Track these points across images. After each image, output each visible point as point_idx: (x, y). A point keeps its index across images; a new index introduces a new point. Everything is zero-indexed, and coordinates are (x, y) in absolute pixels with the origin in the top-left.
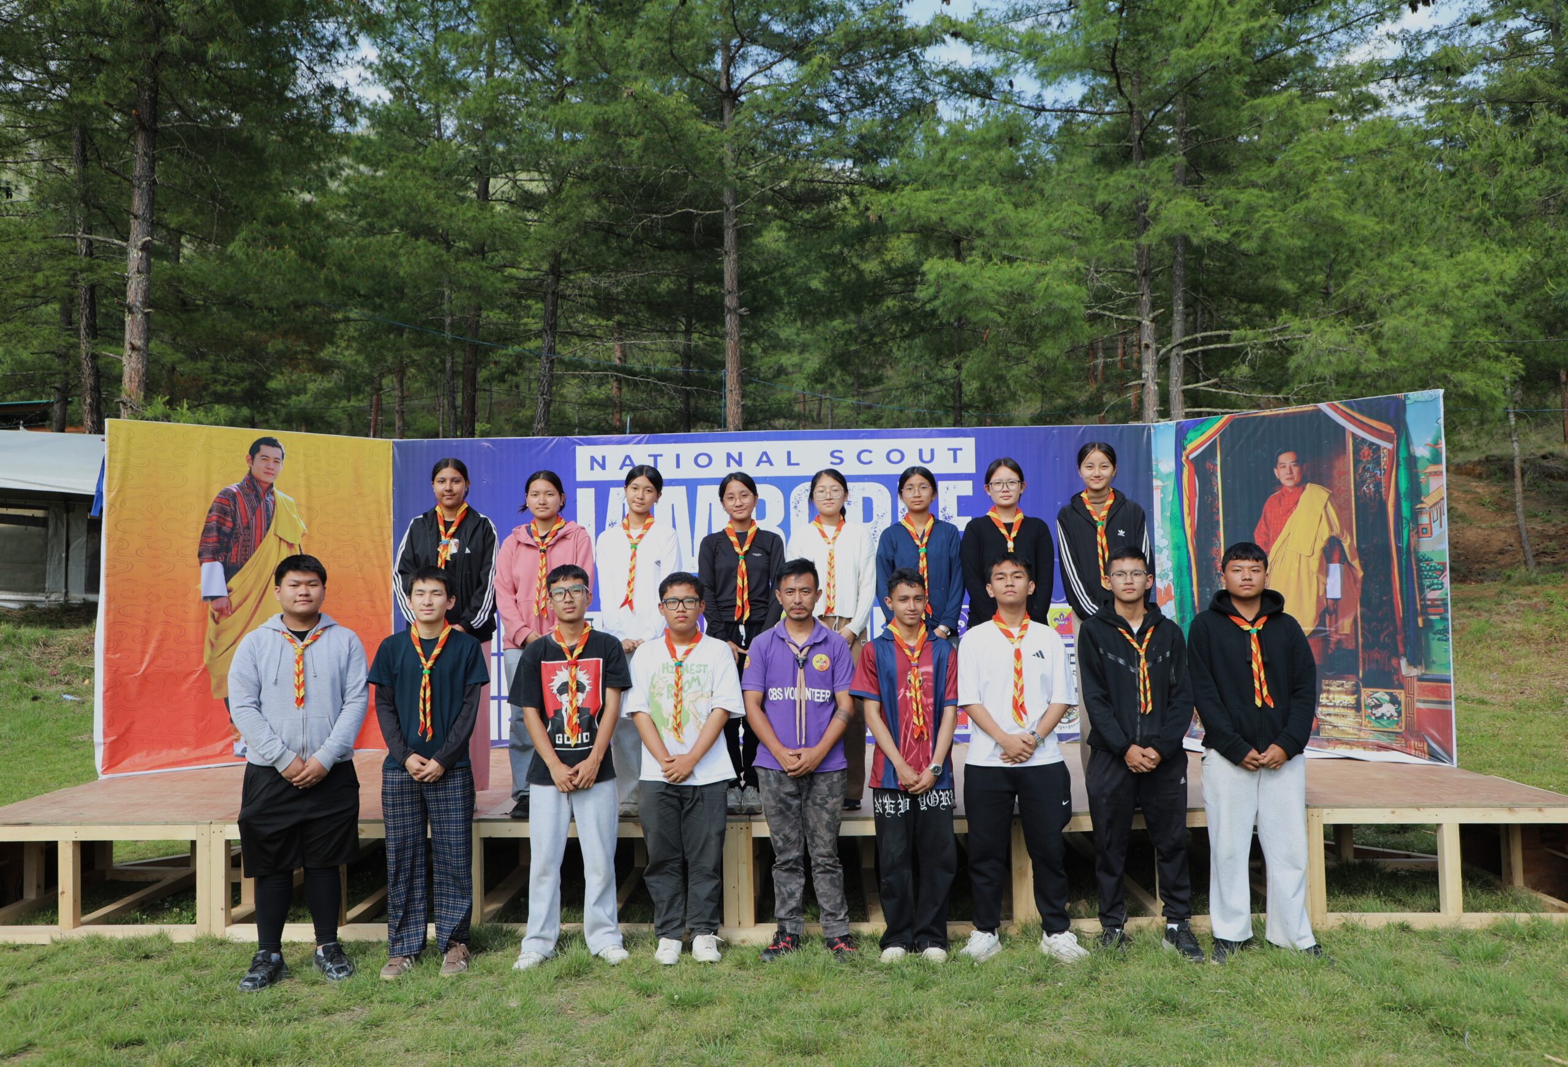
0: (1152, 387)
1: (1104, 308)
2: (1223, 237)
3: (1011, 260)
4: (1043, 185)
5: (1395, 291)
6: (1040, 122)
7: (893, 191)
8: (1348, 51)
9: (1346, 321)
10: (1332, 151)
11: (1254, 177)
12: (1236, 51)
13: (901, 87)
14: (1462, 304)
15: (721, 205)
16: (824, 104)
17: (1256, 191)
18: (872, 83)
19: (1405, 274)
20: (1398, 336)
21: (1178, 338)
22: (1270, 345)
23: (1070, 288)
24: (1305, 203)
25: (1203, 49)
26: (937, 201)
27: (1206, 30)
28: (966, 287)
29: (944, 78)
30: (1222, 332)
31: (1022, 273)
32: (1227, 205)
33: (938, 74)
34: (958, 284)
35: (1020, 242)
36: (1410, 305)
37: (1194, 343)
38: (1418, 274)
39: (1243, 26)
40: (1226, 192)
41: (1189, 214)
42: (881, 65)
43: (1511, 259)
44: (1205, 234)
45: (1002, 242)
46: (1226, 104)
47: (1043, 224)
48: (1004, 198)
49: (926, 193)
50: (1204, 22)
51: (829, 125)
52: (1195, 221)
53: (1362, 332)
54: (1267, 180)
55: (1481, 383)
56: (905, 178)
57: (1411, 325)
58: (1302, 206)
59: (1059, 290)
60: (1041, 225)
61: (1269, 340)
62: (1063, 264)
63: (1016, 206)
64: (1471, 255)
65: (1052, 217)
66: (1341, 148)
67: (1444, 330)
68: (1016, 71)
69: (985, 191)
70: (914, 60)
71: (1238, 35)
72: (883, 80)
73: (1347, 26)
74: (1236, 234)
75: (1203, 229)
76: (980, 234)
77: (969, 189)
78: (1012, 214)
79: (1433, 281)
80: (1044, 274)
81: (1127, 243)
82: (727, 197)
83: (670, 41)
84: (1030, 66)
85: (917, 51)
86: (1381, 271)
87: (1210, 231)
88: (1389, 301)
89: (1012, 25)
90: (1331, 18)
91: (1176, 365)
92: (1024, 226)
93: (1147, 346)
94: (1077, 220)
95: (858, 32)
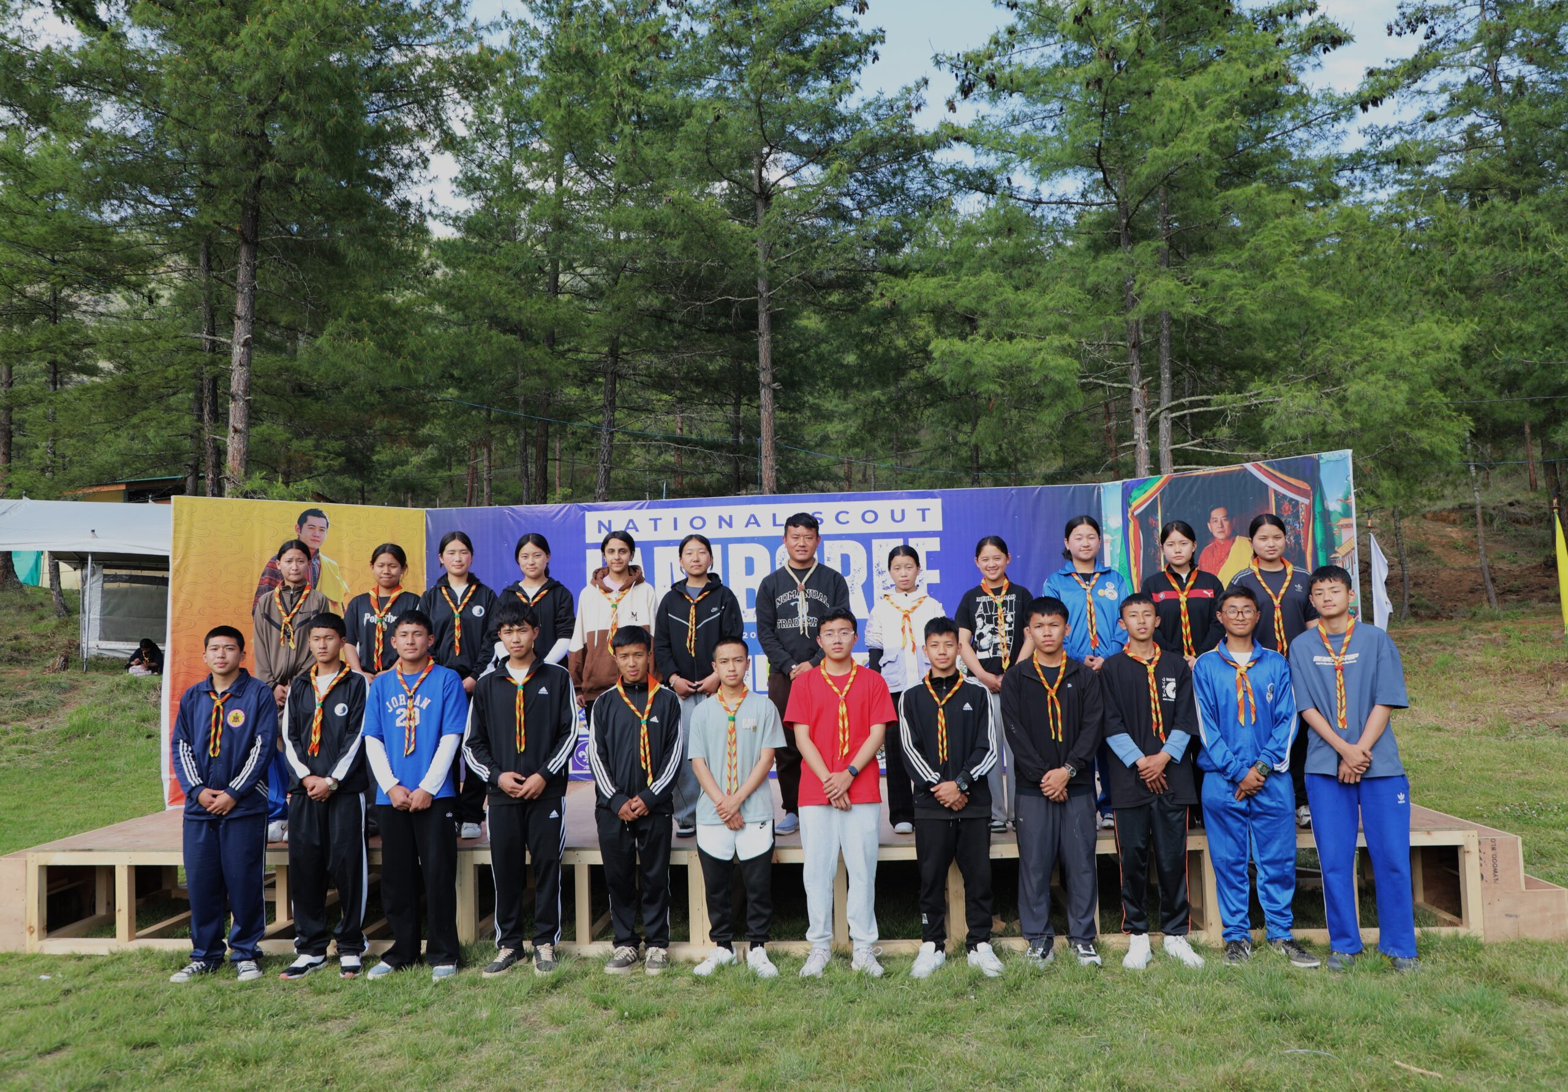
0: (1143, 447)
1: (1097, 378)
2: (1201, 312)
3: (1011, 337)
4: (1039, 269)
5: (1357, 358)
6: (1038, 213)
7: (906, 277)
8: (1308, 146)
9: (1314, 385)
10: (1295, 233)
11: (1228, 258)
12: (1206, 149)
13: (914, 186)
14: (1417, 370)
15: (756, 293)
16: (847, 202)
17: (1228, 272)
18: (889, 183)
19: (1366, 343)
20: (1361, 398)
21: (1166, 403)
22: (1247, 409)
23: (1062, 362)
24: (1274, 282)
25: (1175, 149)
26: (946, 286)
27: (1180, 130)
28: (968, 363)
29: (951, 177)
30: (1204, 397)
31: (1020, 348)
32: (1205, 285)
33: (945, 173)
34: (963, 359)
35: (1020, 321)
36: (1371, 371)
37: (1182, 406)
38: (1378, 343)
39: (1211, 128)
40: (1201, 273)
41: (1170, 293)
42: (895, 166)
43: (1459, 329)
44: (1184, 310)
45: (1004, 321)
46: (1199, 195)
47: (1039, 305)
48: (1004, 283)
49: (935, 280)
50: (1177, 125)
51: (851, 221)
52: (1175, 299)
53: (1328, 395)
54: (1239, 261)
55: (1436, 440)
56: (917, 266)
57: (1371, 391)
58: (1269, 286)
59: (1052, 364)
60: (1037, 305)
61: (1247, 403)
62: (1056, 340)
63: (1017, 288)
64: (1424, 326)
65: (1048, 297)
66: (1304, 232)
67: (1401, 393)
68: (1014, 169)
69: (988, 277)
70: (925, 163)
71: (1206, 135)
72: (897, 180)
73: (1307, 124)
74: (1213, 310)
75: (1183, 306)
76: (985, 315)
77: (975, 275)
78: (1011, 296)
79: (1390, 349)
80: (1040, 349)
81: (1117, 320)
82: (761, 286)
83: (707, 151)
84: (1027, 164)
85: (927, 154)
86: (1343, 341)
87: (1189, 308)
88: (1352, 367)
89: (1012, 130)
90: (1293, 118)
91: (1164, 426)
92: (1023, 306)
93: (1138, 411)
94: (1070, 300)
95: (872, 139)
